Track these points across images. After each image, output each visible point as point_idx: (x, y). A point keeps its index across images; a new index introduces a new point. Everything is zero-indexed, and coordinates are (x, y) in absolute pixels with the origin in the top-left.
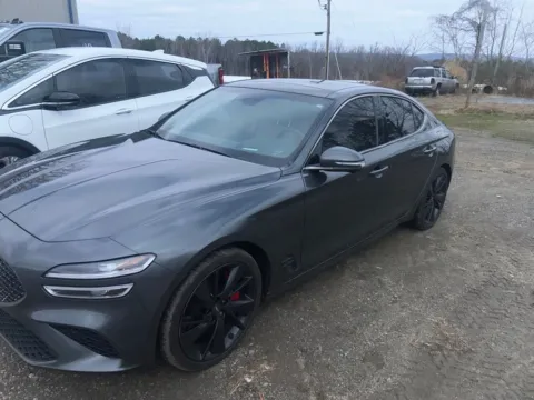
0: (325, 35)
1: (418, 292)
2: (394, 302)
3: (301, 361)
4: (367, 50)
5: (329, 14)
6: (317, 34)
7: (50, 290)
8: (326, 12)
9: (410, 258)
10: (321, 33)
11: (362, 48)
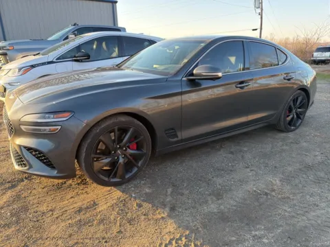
0: (259, 30)
1: (267, 164)
2: (247, 167)
3: (170, 190)
4: (291, 40)
5: (261, 18)
6: (253, 30)
7: (23, 127)
8: (260, 16)
9: (270, 145)
10: (256, 30)
11: (287, 39)
